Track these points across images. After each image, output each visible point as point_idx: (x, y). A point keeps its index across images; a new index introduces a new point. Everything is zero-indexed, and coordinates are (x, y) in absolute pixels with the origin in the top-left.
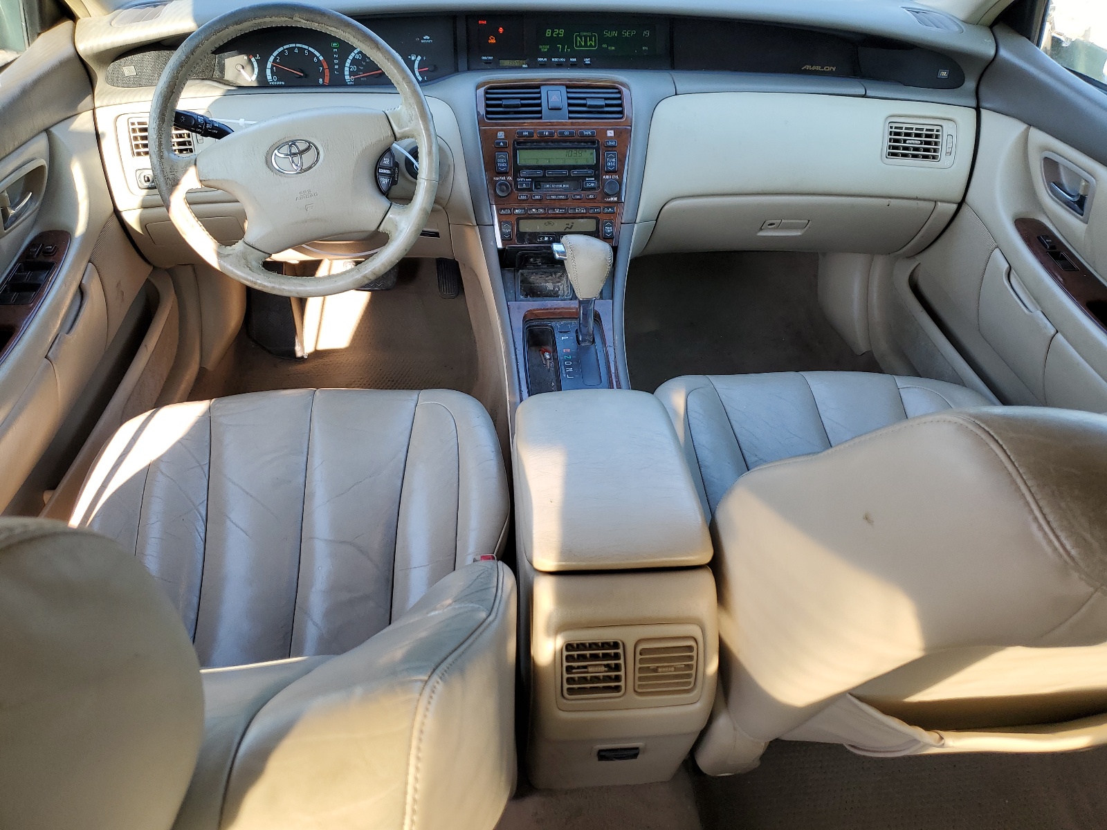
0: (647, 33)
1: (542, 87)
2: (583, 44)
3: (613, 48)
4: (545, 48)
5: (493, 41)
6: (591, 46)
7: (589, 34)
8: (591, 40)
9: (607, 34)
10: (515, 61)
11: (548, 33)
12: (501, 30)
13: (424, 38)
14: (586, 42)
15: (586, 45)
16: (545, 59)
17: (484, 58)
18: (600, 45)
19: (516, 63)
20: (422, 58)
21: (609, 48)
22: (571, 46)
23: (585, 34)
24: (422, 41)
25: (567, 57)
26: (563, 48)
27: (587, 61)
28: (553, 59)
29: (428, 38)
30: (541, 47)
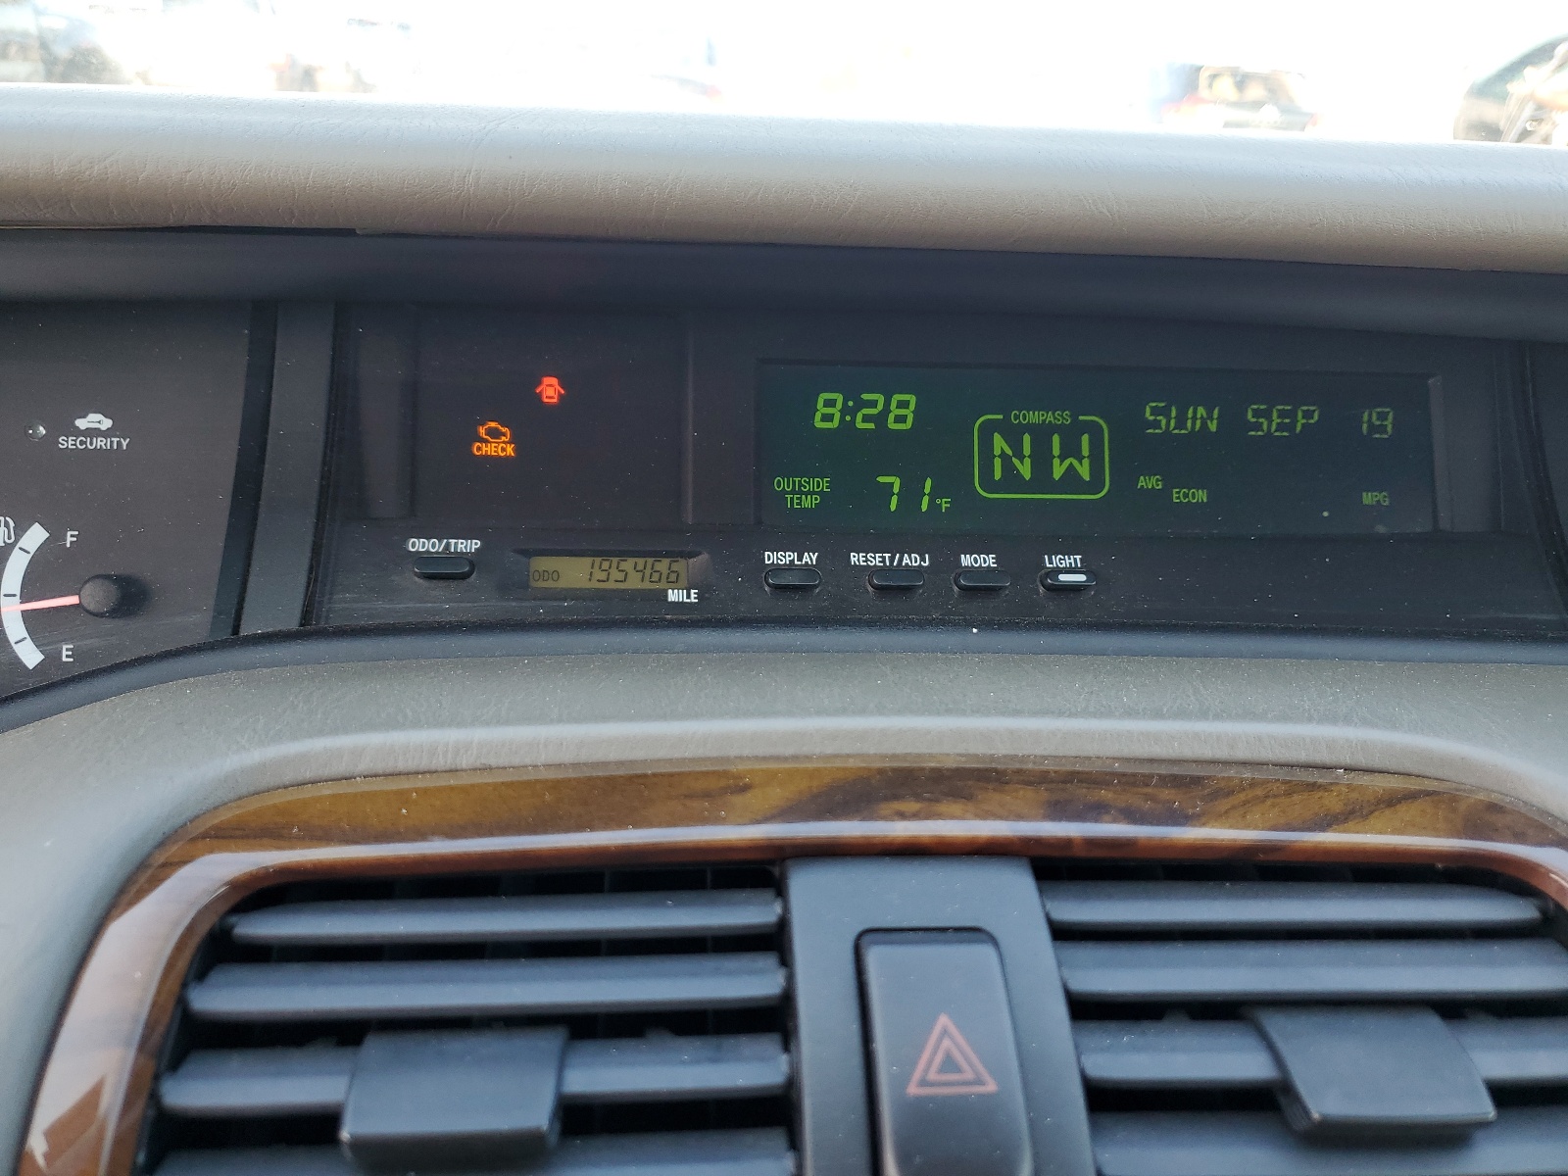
0: (1379, 420)
1: (805, 885)
2: (1025, 470)
3: (1202, 496)
4: (806, 493)
5: (497, 446)
6: (1071, 480)
7: (1064, 418)
8: (1071, 450)
9: (1160, 419)
10: (628, 564)
11: (828, 411)
12: (550, 390)
13: (82, 424)
14: (1042, 460)
15: (1042, 477)
16: (810, 558)
17: (418, 545)
18: (1125, 475)
19: (629, 575)
20: (55, 537)
21: (1177, 495)
22: (954, 481)
23: (1034, 417)
24: (66, 443)
25: (945, 542)
26: (911, 494)
27: (1068, 568)
28: (856, 558)
29: (106, 424)
30: (782, 484)
